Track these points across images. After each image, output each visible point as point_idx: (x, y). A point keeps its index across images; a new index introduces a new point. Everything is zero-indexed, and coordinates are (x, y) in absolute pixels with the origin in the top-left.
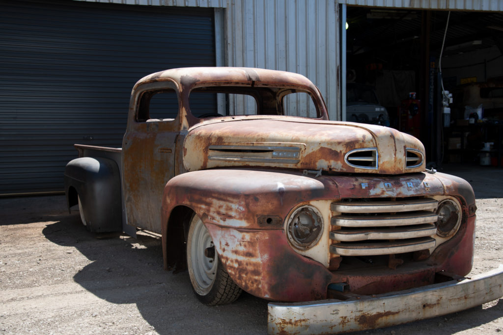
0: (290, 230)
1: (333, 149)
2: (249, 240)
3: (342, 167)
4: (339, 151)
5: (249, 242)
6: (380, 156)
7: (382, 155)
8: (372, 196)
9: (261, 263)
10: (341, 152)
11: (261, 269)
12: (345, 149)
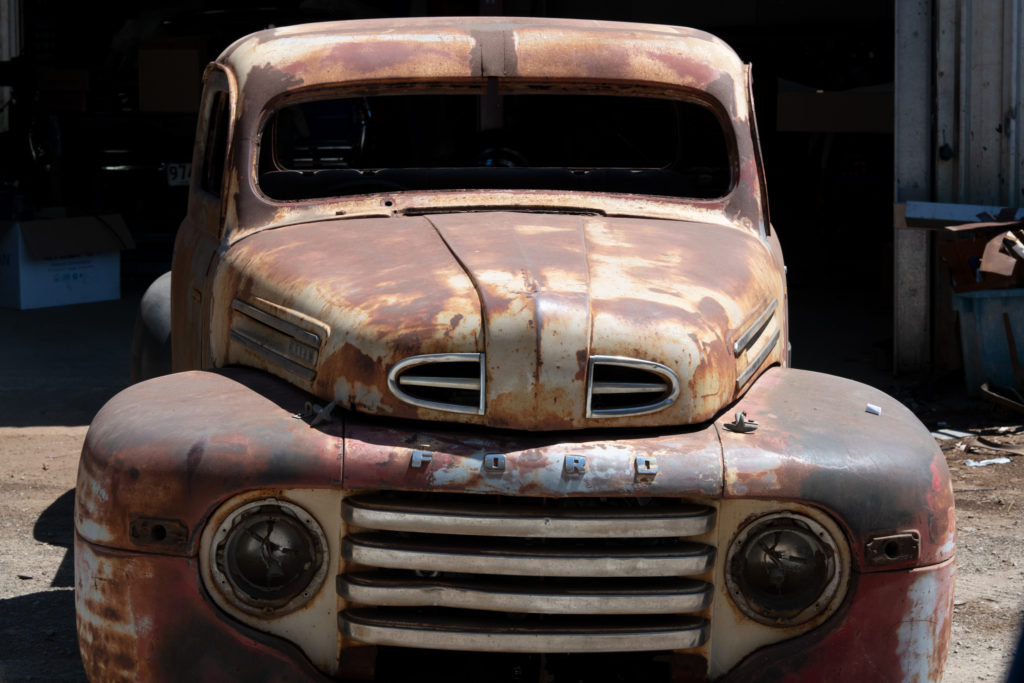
0: (220, 561)
1: (364, 352)
2: (111, 577)
3: (382, 401)
4: (375, 359)
5: (110, 582)
6: (491, 379)
7: (495, 374)
8: (438, 487)
9: (136, 637)
10: (380, 360)
11: (134, 652)
12: (392, 353)
